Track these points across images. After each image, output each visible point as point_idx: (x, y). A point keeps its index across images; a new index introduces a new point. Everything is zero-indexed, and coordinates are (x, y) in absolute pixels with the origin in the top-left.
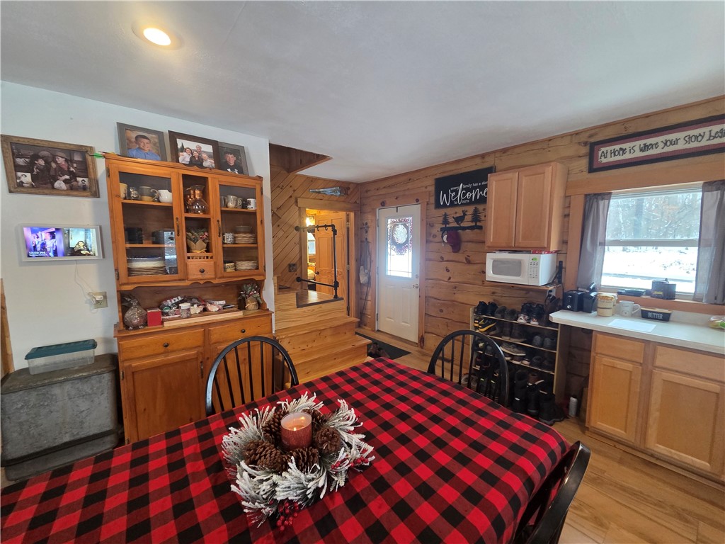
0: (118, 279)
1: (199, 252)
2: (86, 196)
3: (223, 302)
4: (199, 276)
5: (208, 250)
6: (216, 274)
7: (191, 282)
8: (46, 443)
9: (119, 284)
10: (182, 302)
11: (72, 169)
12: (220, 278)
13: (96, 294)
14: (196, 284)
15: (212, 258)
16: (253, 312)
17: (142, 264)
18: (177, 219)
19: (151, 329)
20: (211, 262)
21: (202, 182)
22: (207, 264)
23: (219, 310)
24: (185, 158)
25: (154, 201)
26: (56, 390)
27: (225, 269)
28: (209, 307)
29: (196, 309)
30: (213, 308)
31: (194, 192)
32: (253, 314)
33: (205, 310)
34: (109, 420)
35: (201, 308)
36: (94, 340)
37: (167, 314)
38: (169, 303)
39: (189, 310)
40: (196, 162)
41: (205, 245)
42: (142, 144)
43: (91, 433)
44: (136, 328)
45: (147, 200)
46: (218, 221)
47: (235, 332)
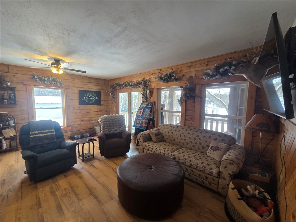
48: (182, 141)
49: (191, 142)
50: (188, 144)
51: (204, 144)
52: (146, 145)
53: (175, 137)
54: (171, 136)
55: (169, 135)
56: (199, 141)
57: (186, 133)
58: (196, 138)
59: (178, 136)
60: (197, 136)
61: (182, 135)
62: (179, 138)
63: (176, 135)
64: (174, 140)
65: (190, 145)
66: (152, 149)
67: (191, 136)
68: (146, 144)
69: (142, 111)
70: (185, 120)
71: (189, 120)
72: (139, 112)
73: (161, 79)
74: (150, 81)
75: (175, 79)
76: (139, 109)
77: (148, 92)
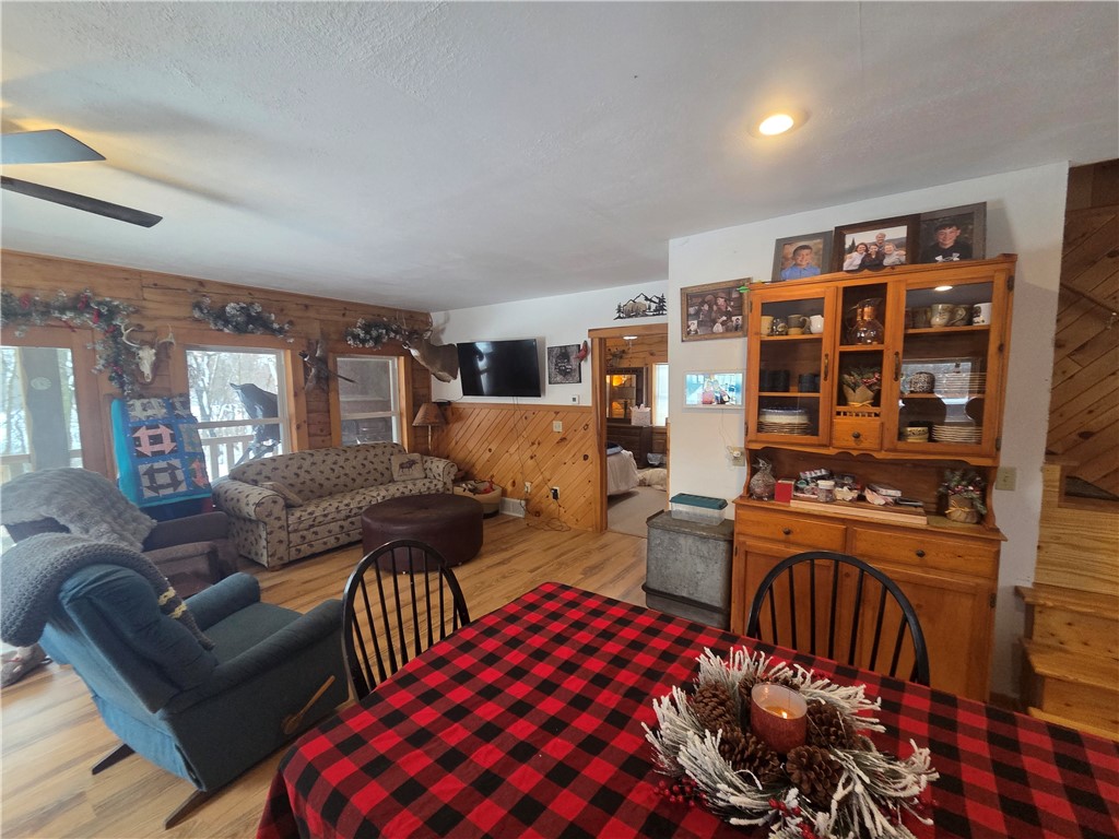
0: (746, 435)
1: (858, 405)
2: (739, 337)
3: (897, 494)
4: (851, 442)
5: (876, 402)
6: (882, 444)
7: (837, 451)
8: (671, 589)
9: (748, 442)
10: (822, 478)
11: (729, 309)
12: (888, 450)
13: (735, 449)
14: (845, 456)
15: (876, 415)
16: (959, 525)
17: (777, 418)
18: (827, 356)
19: (777, 505)
20: (876, 422)
21: (877, 293)
22: (869, 425)
23: (887, 504)
24: (853, 260)
25: (803, 334)
26: (682, 540)
27: (901, 436)
28: (869, 495)
29: (845, 493)
30: (874, 498)
31: (863, 311)
32: (959, 529)
33: (862, 498)
34: (719, 595)
35: (854, 494)
36: (725, 501)
37: (802, 491)
38: (808, 475)
39: (830, 491)
40: (873, 262)
41: (871, 394)
42: (800, 258)
43: (703, 601)
44: (760, 498)
45: (795, 334)
46: (897, 354)
47: (904, 550)
48: (342, 480)
49: (360, 474)
50: (354, 480)
51: (381, 468)
52: (299, 518)
53: (320, 479)
54: (308, 482)
56: (372, 466)
57: (341, 460)
58: (365, 462)
59: (328, 473)
60: (365, 459)
61: (336, 468)
62: (332, 476)
63: (322, 472)
64: (321, 485)
65: (359, 481)
66: (325, 516)
67: (354, 463)
68: (297, 514)
69: (164, 431)
70: (309, 435)
71: (316, 435)
72: (145, 441)
73: (221, 316)
74: (137, 312)
75: (281, 330)
76: (135, 429)
77: (147, 357)
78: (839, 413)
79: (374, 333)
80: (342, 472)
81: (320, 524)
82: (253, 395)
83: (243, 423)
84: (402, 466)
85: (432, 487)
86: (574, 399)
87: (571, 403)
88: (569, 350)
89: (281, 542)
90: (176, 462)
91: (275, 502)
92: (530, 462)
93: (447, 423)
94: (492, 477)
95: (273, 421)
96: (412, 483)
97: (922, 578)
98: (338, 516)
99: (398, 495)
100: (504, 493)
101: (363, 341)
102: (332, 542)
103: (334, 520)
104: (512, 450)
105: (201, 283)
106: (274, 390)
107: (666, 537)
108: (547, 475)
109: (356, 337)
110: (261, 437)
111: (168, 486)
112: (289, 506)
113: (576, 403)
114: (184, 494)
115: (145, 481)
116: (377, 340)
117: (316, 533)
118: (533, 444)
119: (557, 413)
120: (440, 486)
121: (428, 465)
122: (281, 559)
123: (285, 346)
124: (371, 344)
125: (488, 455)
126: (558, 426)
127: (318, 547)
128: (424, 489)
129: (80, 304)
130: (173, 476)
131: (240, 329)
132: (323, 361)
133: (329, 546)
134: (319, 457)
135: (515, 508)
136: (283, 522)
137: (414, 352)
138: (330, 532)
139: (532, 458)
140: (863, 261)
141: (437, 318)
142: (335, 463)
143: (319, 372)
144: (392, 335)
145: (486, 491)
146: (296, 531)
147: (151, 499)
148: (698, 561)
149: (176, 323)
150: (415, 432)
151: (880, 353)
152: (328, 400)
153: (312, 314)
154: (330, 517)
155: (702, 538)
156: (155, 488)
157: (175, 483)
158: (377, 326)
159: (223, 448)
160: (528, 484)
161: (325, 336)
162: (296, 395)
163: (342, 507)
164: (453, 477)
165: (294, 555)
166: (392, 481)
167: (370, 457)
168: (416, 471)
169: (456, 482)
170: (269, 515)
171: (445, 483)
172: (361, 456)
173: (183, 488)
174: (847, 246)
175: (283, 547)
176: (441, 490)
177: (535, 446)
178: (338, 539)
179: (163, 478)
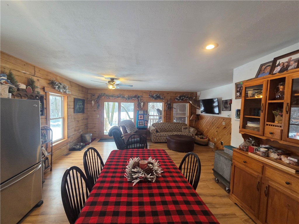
0: (240, 129)
4: (270, 136)
6: (282, 138)
7: (266, 138)
9: (240, 131)
12: (283, 141)
15: (280, 127)
18: (263, 104)
24: (277, 69)
28: (283, 158)
30: (285, 160)
35: (279, 157)
38: (263, 146)
40: (284, 69)
47: (281, 180)
48: (170, 129)
50: (173, 130)
51: (179, 128)
55: (162, 128)
56: (177, 128)
57: (171, 125)
60: (176, 126)
61: (169, 126)
63: (167, 127)
64: (166, 129)
66: (163, 135)
67: (173, 126)
68: (158, 134)
69: (142, 116)
70: (166, 119)
71: (167, 119)
72: (140, 117)
73: (153, 97)
74: (142, 97)
75: (162, 99)
76: (139, 115)
77: (142, 104)
78: (267, 125)
79: (182, 98)
80: (171, 127)
81: (162, 136)
82: (158, 110)
83: (156, 116)
84: (184, 129)
85: (189, 134)
86: (228, 116)
87: (227, 117)
88: (228, 101)
89: (155, 138)
90: (143, 121)
91: (154, 130)
92: (216, 133)
93: (199, 120)
94: (207, 135)
95: (161, 116)
96: (185, 133)
97: (290, 194)
98: (166, 136)
99: (179, 134)
100: (209, 140)
101: (179, 100)
102: (164, 141)
103: (165, 136)
104: (212, 129)
105: (151, 91)
106: (161, 109)
107: (218, 156)
108: (220, 137)
109: (177, 99)
110: (159, 119)
111: (141, 125)
112: (157, 132)
113: (229, 117)
114: (143, 126)
115: (139, 124)
116: (182, 100)
117: (161, 138)
118: (217, 128)
119: (224, 120)
120: (191, 135)
121: (190, 129)
122: (154, 141)
123: (163, 102)
124: (181, 100)
125: (207, 129)
126: (224, 123)
127: (161, 141)
128: (186, 135)
129: (135, 97)
130: (142, 123)
131: (156, 99)
132: (170, 104)
133: (163, 141)
134: (166, 124)
135: (212, 145)
136: (155, 134)
137: (191, 102)
138: (164, 139)
139: (217, 132)
140: (281, 69)
141: (198, 94)
142: (169, 125)
143: (168, 107)
144: (186, 98)
145: (205, 139)
146: (157, 137)
147: (139, 126)
148: (225, 165)
149: (146, 98)
150: (191, 121)
151: (282, 103)
152: (170, 113)
153: (169, 95)
154: (164, 136)
155: (226, 158)
156: (140, 125)
157: (142, 124)
158: (182, 96)
159: (152, 120)
160: (215, 139)
161: (171, 99)
162: (164, 111)
163: (167, 134)
164: (195, 133)
165: (157, 141)
166: (181, 132)
167: (177, 125)
168: (187, 130)
169: (196, 135)
170: (153, 133)
171: (193, 134)
172: (175, 125)
173: (143, 125)
174: (277, 65)
175: (155, 139)
176: (191, 136)
177: (218, 128)
178: (165, 140)
179: (141, 123)
